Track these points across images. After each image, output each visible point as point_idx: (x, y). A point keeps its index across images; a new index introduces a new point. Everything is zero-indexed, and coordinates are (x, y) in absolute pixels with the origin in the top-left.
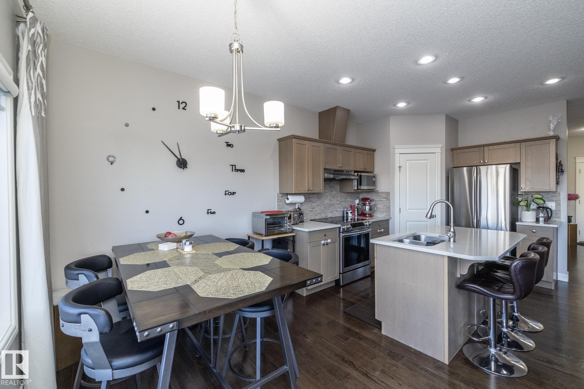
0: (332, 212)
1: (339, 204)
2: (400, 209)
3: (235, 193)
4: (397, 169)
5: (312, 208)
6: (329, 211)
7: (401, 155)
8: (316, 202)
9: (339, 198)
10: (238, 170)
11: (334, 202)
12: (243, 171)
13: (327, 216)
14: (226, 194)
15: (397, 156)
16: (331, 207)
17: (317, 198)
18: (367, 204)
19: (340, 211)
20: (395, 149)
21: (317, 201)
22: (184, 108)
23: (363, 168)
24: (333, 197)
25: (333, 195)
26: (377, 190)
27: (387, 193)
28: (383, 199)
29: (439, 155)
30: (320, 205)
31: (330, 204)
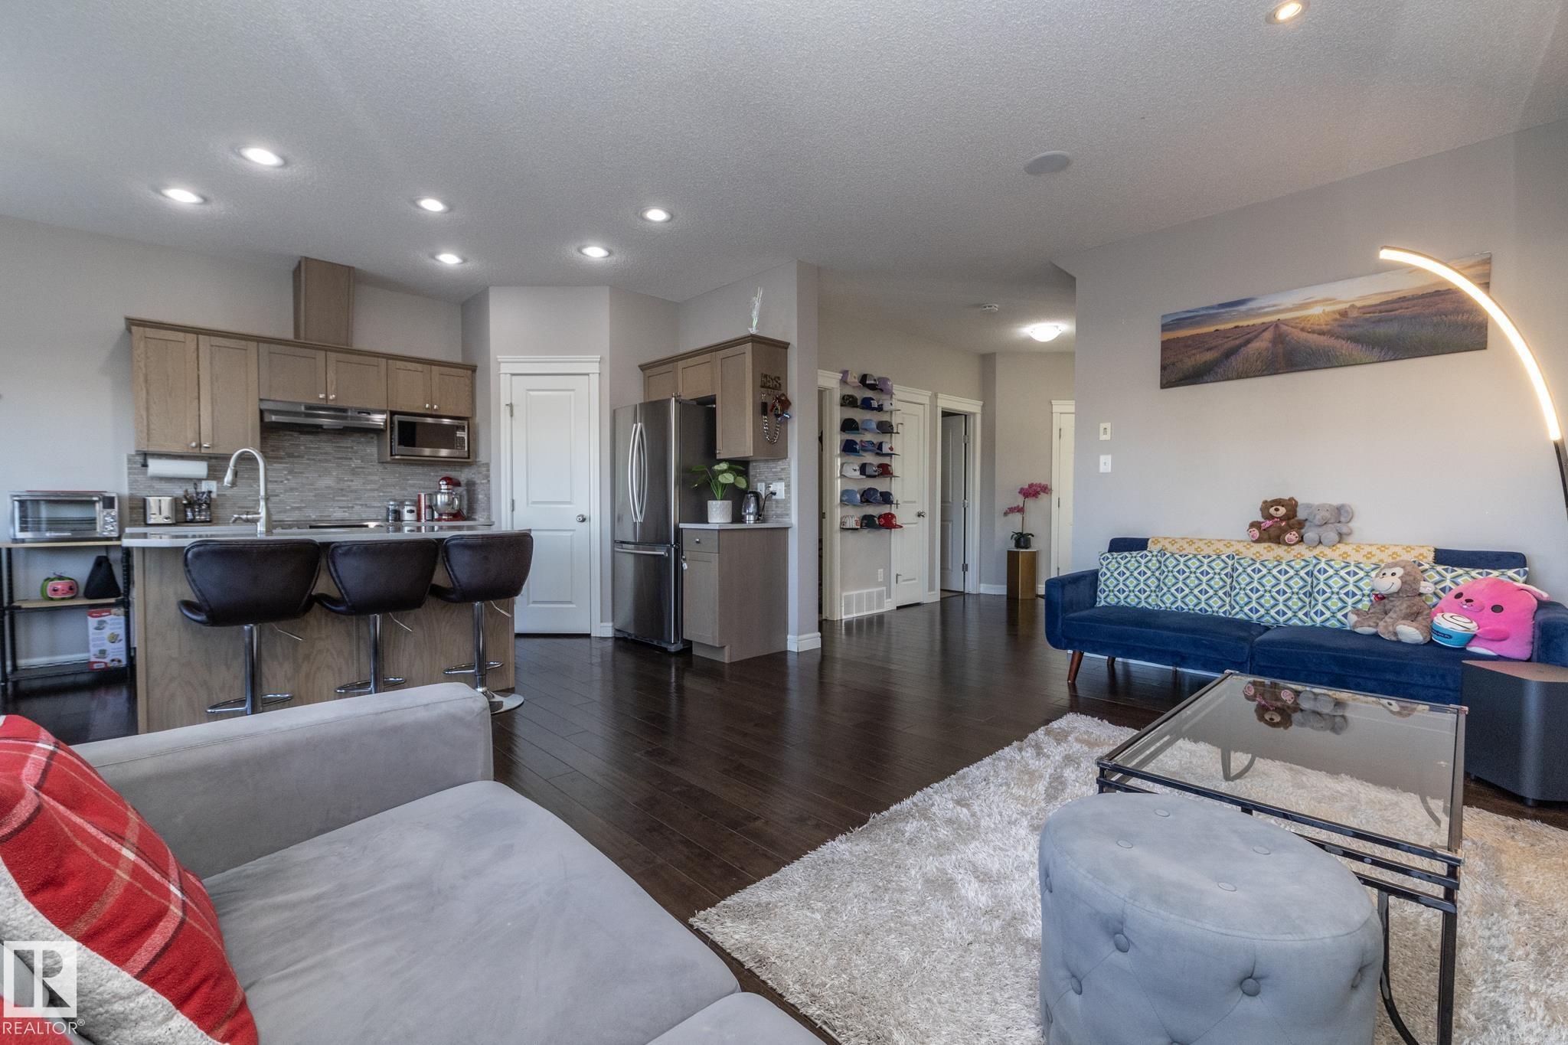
0: (348, 507)
1: (374, 490)
2: (513, 501)
4: (505, 413)
6: (336, 504)
7: (514, 377)
8: (282, 482)
9: (376, 478)
11: (357, 483)
15: (505, 381)
16: (343, 496)
17: (286, 472)
18: (443, 491)
19: (379, 507)
20: (500, 363)
21: (288, 480)
23: (427, 406)
24: (353, 474)
25: (353, 469)
26: (478, 460)
27: (487, 465)
28: (484, 479)
29: (595, 379)
30: (297, 489)
31: (342, 490)
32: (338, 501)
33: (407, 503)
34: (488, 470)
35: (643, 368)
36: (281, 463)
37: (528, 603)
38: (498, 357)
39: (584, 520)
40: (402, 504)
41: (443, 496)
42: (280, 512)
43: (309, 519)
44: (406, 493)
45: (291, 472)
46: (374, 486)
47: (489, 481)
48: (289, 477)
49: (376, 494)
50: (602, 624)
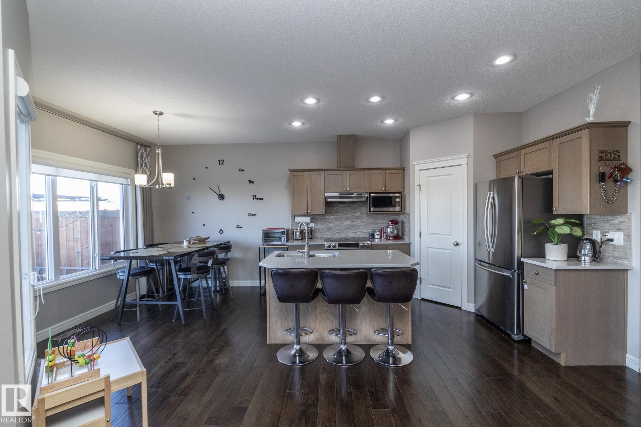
0: (355, 232)
1: (364, 225)
2: (420, 232)
3: (256, 214)
4: (417, 189)
5: (328, 228)
6: (351, 231)
7: (421, 171)
8: (333, 223)
9: (365, 220)
10: (257, 199)
11: (358, 223)
12: (261, 199)
13: (347, 236)
14: (249, 215)
15: (417, 173)
16: (354, 228)
17: (335, 219)
19: (366, 232)
20: (414, 165)
21: (335, 222)
22: (222, 164)
23: (384, 188)
24: (357, 219)
25: (357, 217)
26: (405, 211)
27: (409, 214)
28: (408, 221)
29: (464, 167)
30: (338, 225)
31: (353, 225)
32: (351, 230)
33: (376, 231)
34: (409, 217)
35: (495, 156)
36: (333, 216)
37: (428, 285)
38: (414, 162)
39: (458, 245)
40: (375, 231)
41: (390, 229)
42: (332, 234)
43: (342, 237)
44: (376, 226)
45: (336, 219)
46: (364, 224)
47: (409, 222)
48: (336, 221)
49: (365, 227)
50: (468, 304)
